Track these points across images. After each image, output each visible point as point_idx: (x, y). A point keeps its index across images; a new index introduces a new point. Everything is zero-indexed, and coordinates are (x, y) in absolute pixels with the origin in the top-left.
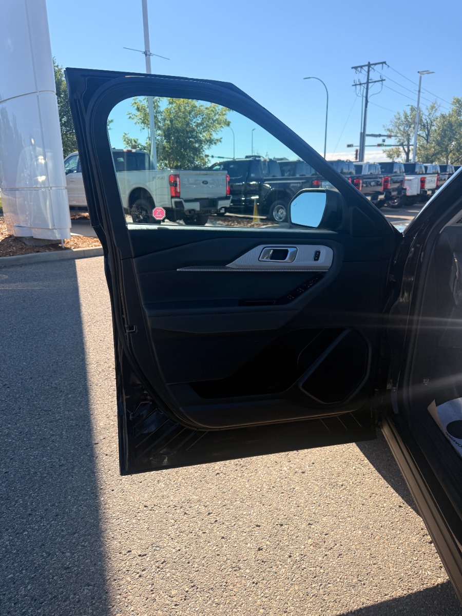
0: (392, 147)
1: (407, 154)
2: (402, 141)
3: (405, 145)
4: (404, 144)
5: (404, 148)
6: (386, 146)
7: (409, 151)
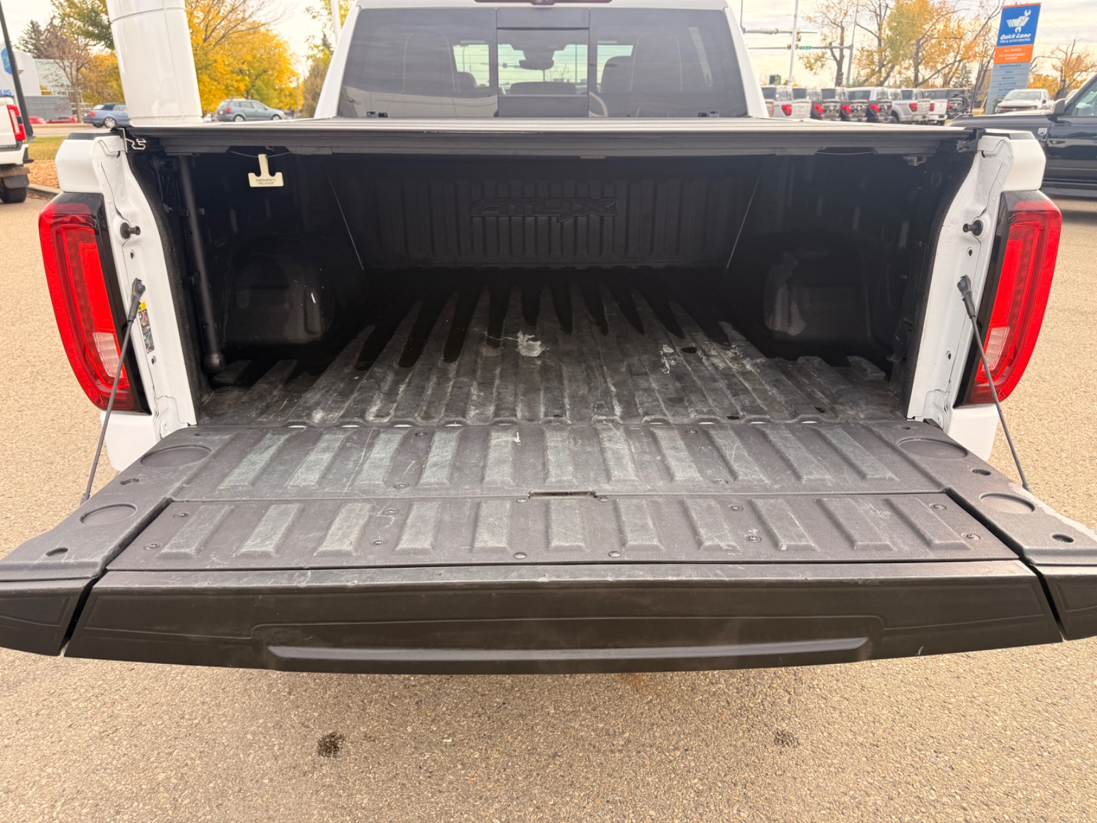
0: (811, 51)
1: (839, 64)
2: (829, 40)
3: (835, 47)
4: (833, 45)
5: (832, 52)
6: (801, 48)
7: (842, 56)
